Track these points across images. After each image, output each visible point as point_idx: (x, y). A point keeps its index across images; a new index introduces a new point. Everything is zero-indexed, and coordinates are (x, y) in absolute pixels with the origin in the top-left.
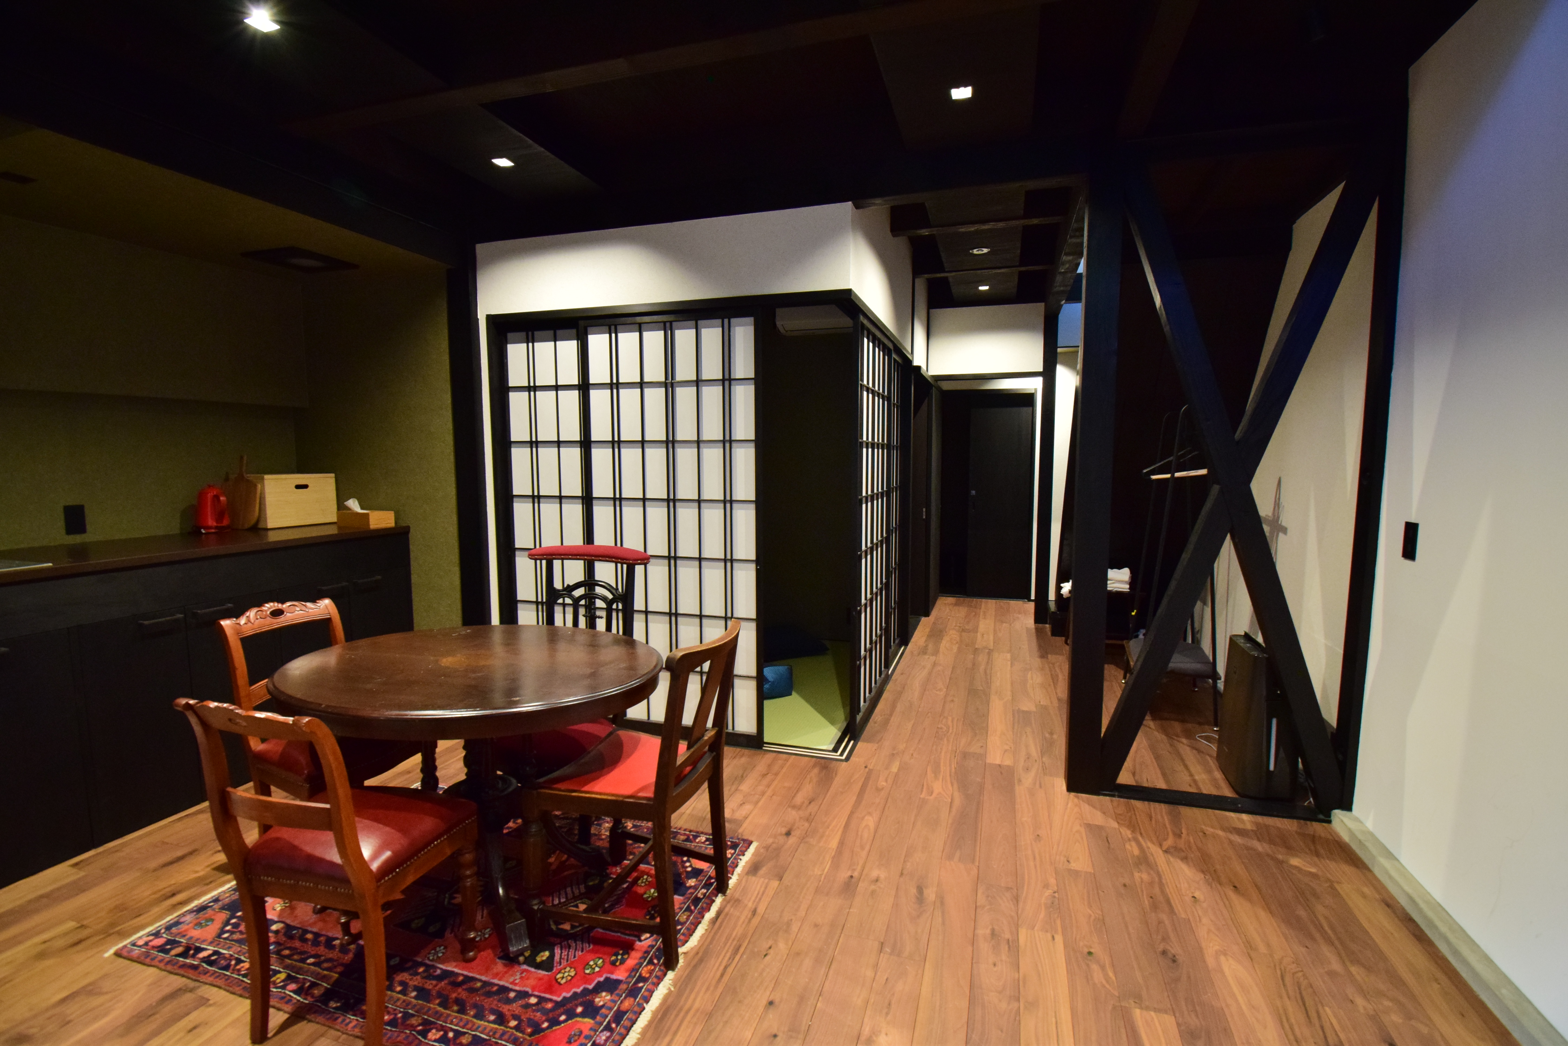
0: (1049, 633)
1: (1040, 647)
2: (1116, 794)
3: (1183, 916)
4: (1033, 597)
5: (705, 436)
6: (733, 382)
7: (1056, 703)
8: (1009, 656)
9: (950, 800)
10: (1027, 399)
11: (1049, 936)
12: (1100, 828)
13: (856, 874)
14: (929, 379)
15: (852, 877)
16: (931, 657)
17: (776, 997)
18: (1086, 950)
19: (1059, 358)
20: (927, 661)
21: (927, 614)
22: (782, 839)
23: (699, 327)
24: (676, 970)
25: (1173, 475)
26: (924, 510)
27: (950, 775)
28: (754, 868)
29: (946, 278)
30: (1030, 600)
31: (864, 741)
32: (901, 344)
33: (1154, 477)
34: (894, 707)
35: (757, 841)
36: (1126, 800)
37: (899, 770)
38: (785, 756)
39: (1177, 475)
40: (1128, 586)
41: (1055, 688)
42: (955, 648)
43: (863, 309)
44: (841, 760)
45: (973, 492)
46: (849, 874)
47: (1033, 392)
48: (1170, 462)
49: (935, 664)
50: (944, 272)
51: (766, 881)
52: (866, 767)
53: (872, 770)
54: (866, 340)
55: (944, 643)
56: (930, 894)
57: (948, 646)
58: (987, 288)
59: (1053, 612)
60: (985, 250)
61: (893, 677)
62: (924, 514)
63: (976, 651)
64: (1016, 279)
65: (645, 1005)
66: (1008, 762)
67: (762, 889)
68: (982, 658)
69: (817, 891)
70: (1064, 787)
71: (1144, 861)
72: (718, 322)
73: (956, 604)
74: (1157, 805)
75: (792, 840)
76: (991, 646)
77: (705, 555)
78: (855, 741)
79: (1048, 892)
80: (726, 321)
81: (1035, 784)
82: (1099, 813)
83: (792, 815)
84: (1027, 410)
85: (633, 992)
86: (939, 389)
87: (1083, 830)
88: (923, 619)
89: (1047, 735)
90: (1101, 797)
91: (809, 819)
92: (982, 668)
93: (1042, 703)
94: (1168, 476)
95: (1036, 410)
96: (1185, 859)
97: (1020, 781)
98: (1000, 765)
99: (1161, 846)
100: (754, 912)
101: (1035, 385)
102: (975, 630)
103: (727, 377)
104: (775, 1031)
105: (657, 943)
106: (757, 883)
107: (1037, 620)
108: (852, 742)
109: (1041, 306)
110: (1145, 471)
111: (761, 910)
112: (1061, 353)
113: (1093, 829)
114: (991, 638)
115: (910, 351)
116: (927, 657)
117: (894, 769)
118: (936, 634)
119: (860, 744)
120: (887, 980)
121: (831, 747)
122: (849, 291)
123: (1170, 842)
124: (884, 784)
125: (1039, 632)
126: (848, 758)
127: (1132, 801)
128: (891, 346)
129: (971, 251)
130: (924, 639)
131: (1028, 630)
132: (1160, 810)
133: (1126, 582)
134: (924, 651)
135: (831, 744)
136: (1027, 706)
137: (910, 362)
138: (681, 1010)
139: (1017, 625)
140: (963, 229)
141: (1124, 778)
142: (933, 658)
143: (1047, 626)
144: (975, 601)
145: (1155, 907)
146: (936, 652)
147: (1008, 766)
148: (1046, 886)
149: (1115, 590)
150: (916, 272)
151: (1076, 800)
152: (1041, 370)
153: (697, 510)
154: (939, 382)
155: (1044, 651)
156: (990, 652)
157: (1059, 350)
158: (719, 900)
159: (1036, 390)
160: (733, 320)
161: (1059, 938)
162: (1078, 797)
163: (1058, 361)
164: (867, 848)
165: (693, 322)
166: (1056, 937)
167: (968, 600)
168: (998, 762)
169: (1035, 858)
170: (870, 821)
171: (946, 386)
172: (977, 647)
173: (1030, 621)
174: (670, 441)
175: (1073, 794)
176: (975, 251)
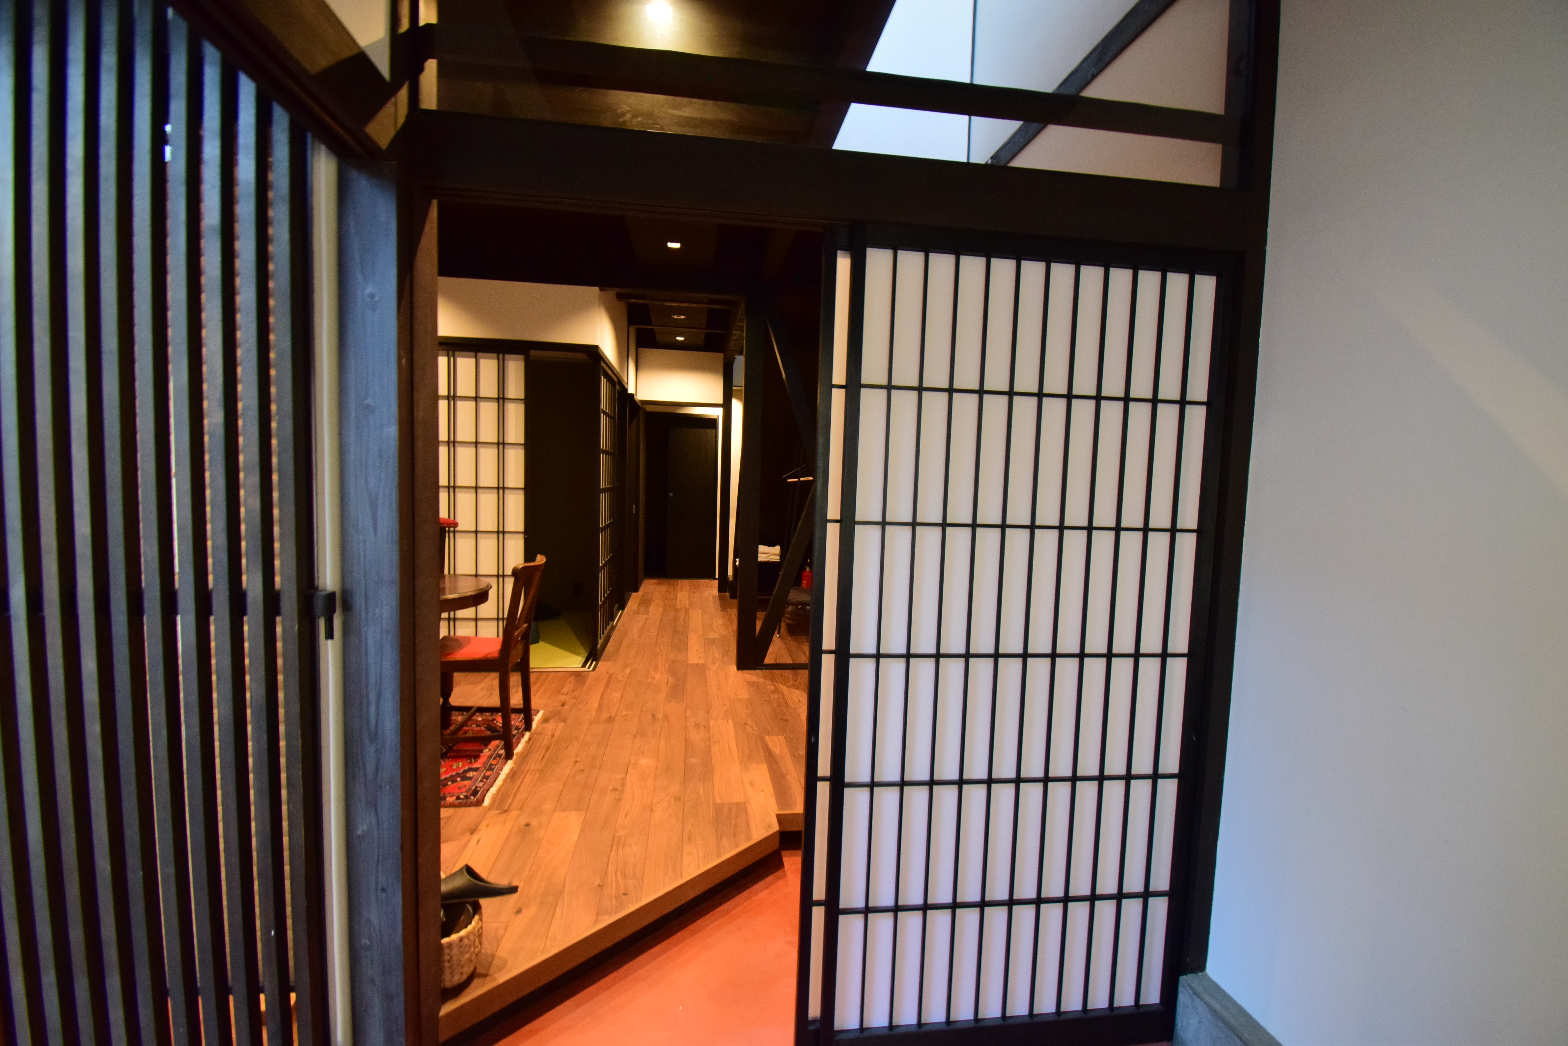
0: (729, 598)
1: (722, 605)
2: (765, 668)
3: (793, 706)
4: (717, 577)
5: (482, 439)
6: (506, 401)
7: (731, 632)
8: (700, 611)
9: (666, 681)
10: (711, 423)
11: (726, 721)
12: (754, 683)
13: (613, 715)
14: (639, 403)
15: (611, 716)
16: (644, 616)
17: (579, 759)
18: (744, 723)
19: (734, 394)
20: (642, 618)
21: (636, 590)
22: (560, 708)
23: (478, 357)
24: (515, 757)
25: (799, 479)
26: (634, 506)
27: (665, 671)
28: (545, 720)
29: (653, 329)
30: (715, 579)
31: (602, 661)
32: (620, 376)
33: (789, 480)
34: (620, 644)
35: (542, 709)
36: (770, 671)
37: (630, 672)
38: (546, 673)
39: (802, 479)
40: (779, 558)
41: (731, 626)
42: (661, 610)
43: (604, 358)
44: (590, 671)
45: (671, 495)
46: (609, 715)
47: (716, 418)
48: (798, 470)
49: (646, 619)
50: (652, 325)
51: (556, 724)
52: (608, 672)
53: (612, 674)
54: (602, 377)
55: (652, 608)
56: (660, 716)
57: (655, 611)
58: (682, 339)
59: (731, 581)
60: (682, 317)
61: (617, 628)
62: (634, 510)
63: (676, 610)
64: (703, 336)
65: (500, 772)
66: (702, 661)
67: (555, 727)
68: (681, 614)
69: (590, 723)
70: (735, 668)
71: (776, 690)
72: (495, 355)
73: (658, 584)
74: (786, 671)
75: (566, 707)
76: (688, 607)
77: (480, 528)
78: (596, 661)
79: (725, 708)
80: (501, 356)
81: (718, 669)
82: (754, 677)
83: (562, 698)
84: (711, 431)
85: (490, 769)
86: (644, 410)
87: (745, 684)
88: (634, 594)
89: (726, 648)
90: (756, 671)
91: (575, 698)
92: (681, 620)
93: (723, 634)
94: (797, 480)
95: (718, 432)
96: (798, 688)
97: (709, 669)
98: (697, 664)
99: (786, 685)
100: (553, 736)
101: (717, 413)
102: (675, 598)
103: (501, 396)
104: (582, 768)
105: (495, 752)
106: (550, 726)
107: (720, 590)
108: (594, 663)
109: (720, 356)
110: (784, 476)
111: (557, 733)
112: (735, 390)
113: (750, 683)
114: (687, 602)
115: (626, 382)
116: (640, 615)
117: (628, 671)
118: (646, 602)
119: (600, 663)
120: (640, 745)
121: (581, 665)
122: (597, 347)
123: (791, 683)
124: (622, 678)
125: (721, 598)
126: (594, 669)
127: (773, 671)
128: (616, 380)
129: (672, 316)
130: (636, 606)
131: (714, 597)
132: (788, 673)
133: (778, 555)
134: (637, 612)
135: (579, 664)
136: (713, 635)
137: (626, 390)
138: (523, 771)
139: (706, 594)
140: (668, 304)
141: (768, 660)
142: (645, 616)
143: (727, 593)
144: (673, 581)
145: (779, 705)
146: (647, 612)
147: (702, 664)
148: (724, 705)
149: (771, 560)
150: (630, 322)
151: (742, 673)
152: (722, 403)
153: (475, 495)
154: (645, 405)
155: (724, 606)
156: (687, 610)
157: (734, 388)
158: (527, 735)
159: (718, 416)
160: (507, 356)
161: (731, 722)
162: (743, 672)
163: (733, 395)
164: (618, 705)
165: (473, 354)
166: (729, 721)
167: (666, 580)
168: (695, 662)
169: (718, 697)
170: (617, 695)
171: (649, 408)
172: (677, 608)
173: (715, 592)
174: (451, 442)
175: (740, 671)
176: (675, 317)
